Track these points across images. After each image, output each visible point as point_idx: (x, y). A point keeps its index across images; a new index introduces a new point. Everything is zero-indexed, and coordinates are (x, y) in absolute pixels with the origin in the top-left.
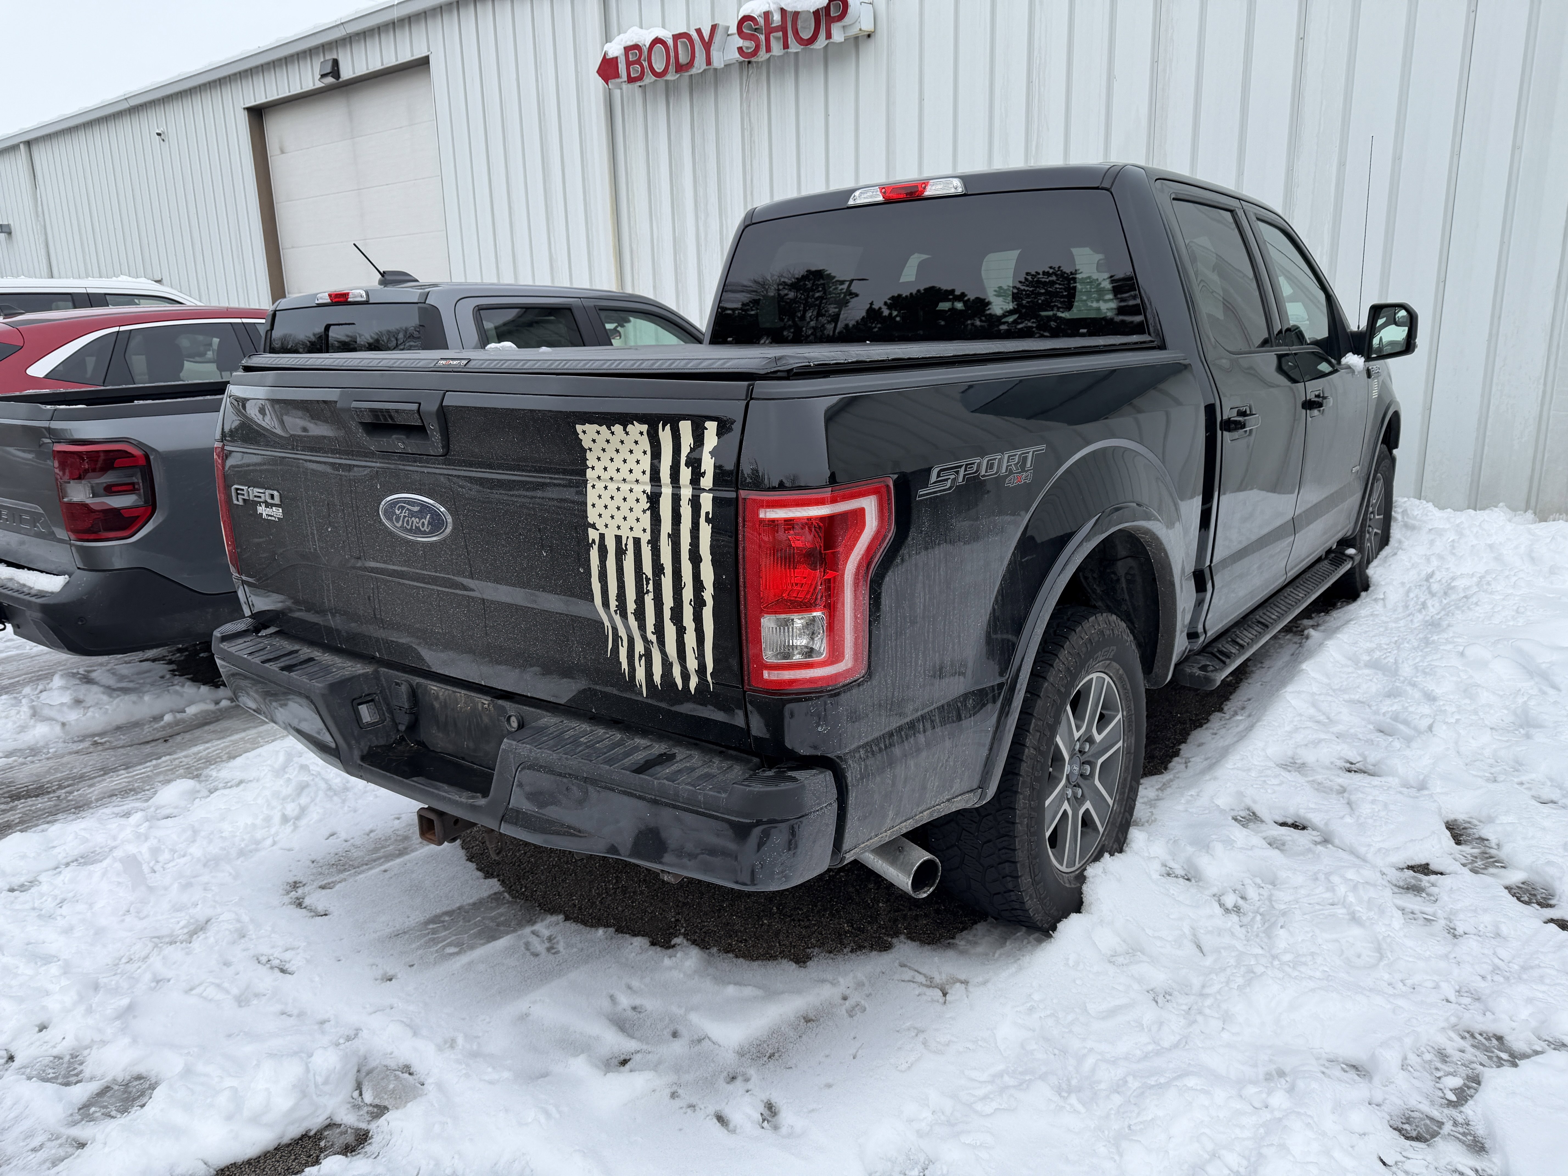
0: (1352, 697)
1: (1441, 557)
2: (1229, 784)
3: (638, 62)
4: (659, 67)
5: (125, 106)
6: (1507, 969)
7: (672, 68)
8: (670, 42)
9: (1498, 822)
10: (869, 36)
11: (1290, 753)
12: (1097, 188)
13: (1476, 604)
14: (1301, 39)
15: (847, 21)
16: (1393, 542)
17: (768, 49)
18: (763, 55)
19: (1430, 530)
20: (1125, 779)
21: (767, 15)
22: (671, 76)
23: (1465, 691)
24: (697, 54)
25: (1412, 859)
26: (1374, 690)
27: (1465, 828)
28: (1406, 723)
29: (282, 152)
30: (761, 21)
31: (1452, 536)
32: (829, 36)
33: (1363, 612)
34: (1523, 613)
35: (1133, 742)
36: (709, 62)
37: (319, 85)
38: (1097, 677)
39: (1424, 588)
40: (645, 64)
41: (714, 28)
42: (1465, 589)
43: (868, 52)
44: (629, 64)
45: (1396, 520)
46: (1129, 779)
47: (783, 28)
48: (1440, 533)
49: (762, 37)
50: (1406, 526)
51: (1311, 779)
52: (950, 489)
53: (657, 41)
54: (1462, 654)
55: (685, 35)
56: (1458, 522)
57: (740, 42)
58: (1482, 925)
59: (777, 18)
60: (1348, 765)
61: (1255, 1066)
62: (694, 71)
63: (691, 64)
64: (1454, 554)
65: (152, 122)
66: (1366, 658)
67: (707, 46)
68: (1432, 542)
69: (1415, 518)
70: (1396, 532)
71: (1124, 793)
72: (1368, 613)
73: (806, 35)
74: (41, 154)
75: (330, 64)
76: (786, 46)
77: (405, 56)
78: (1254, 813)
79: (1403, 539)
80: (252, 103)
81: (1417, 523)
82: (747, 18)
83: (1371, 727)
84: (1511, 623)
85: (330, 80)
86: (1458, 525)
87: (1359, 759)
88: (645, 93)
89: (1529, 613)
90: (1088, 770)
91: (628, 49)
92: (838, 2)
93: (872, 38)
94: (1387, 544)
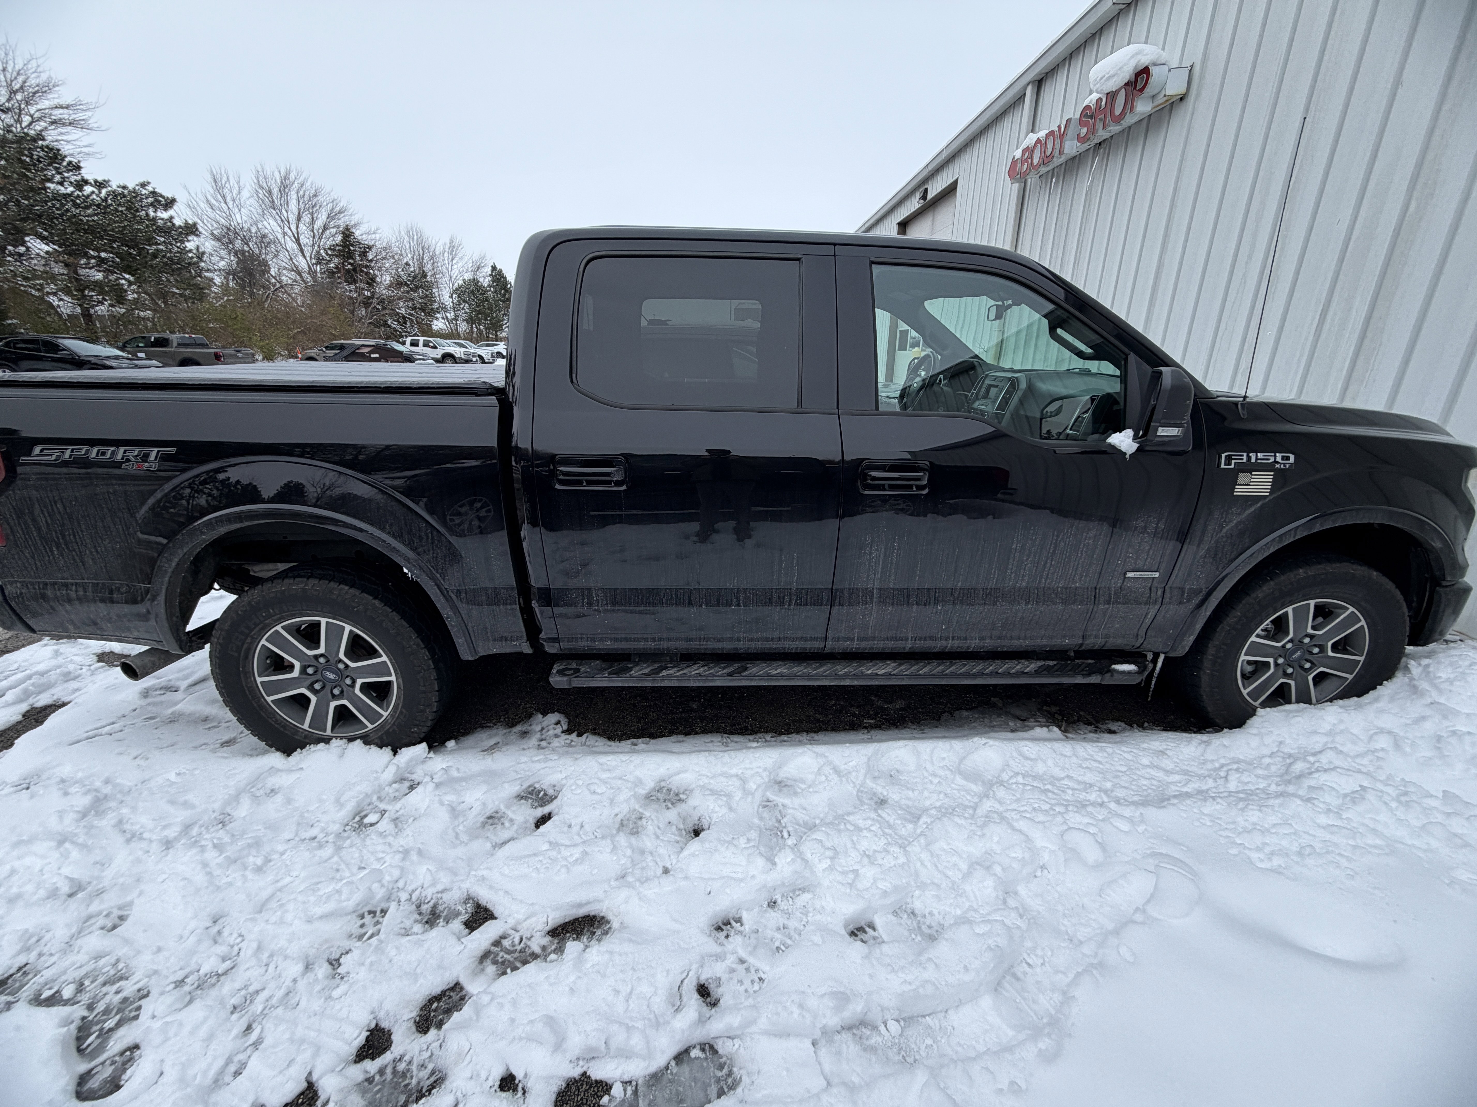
3: (1027, 161)
4: (1036, 161)
7: (1041, 162)
8: (1044, 140)
10: (1181, 99)
15: (1151, 90)
21: (1098, 101)
24: (1056, 146)
30: (1095, 108)
32: (1132, 109)
36: (1061, 152)
37: (919, 205)
40: (1030, 161)
41: (1068, 121)
44: (1022, 161)
47: (1105, 111)
49: (1092, 122)
52: (55, 460)
53: (1038, 141)
55: (1053, 132)
57: (1079, 130)
59: (1103, 101)
63: (1051, 156)
67: (1062, 138)
73: (1118, 112)
75: (923, 192)
76: (1104, 126)
77: (950, 181)
80: (899, 220)
82: (1087, 108)
85: (922, 201)
90: (348, 681)
91: (1024, 152)
92: (1143, 74)
93: (1184, 102)
94: (1359, 696)
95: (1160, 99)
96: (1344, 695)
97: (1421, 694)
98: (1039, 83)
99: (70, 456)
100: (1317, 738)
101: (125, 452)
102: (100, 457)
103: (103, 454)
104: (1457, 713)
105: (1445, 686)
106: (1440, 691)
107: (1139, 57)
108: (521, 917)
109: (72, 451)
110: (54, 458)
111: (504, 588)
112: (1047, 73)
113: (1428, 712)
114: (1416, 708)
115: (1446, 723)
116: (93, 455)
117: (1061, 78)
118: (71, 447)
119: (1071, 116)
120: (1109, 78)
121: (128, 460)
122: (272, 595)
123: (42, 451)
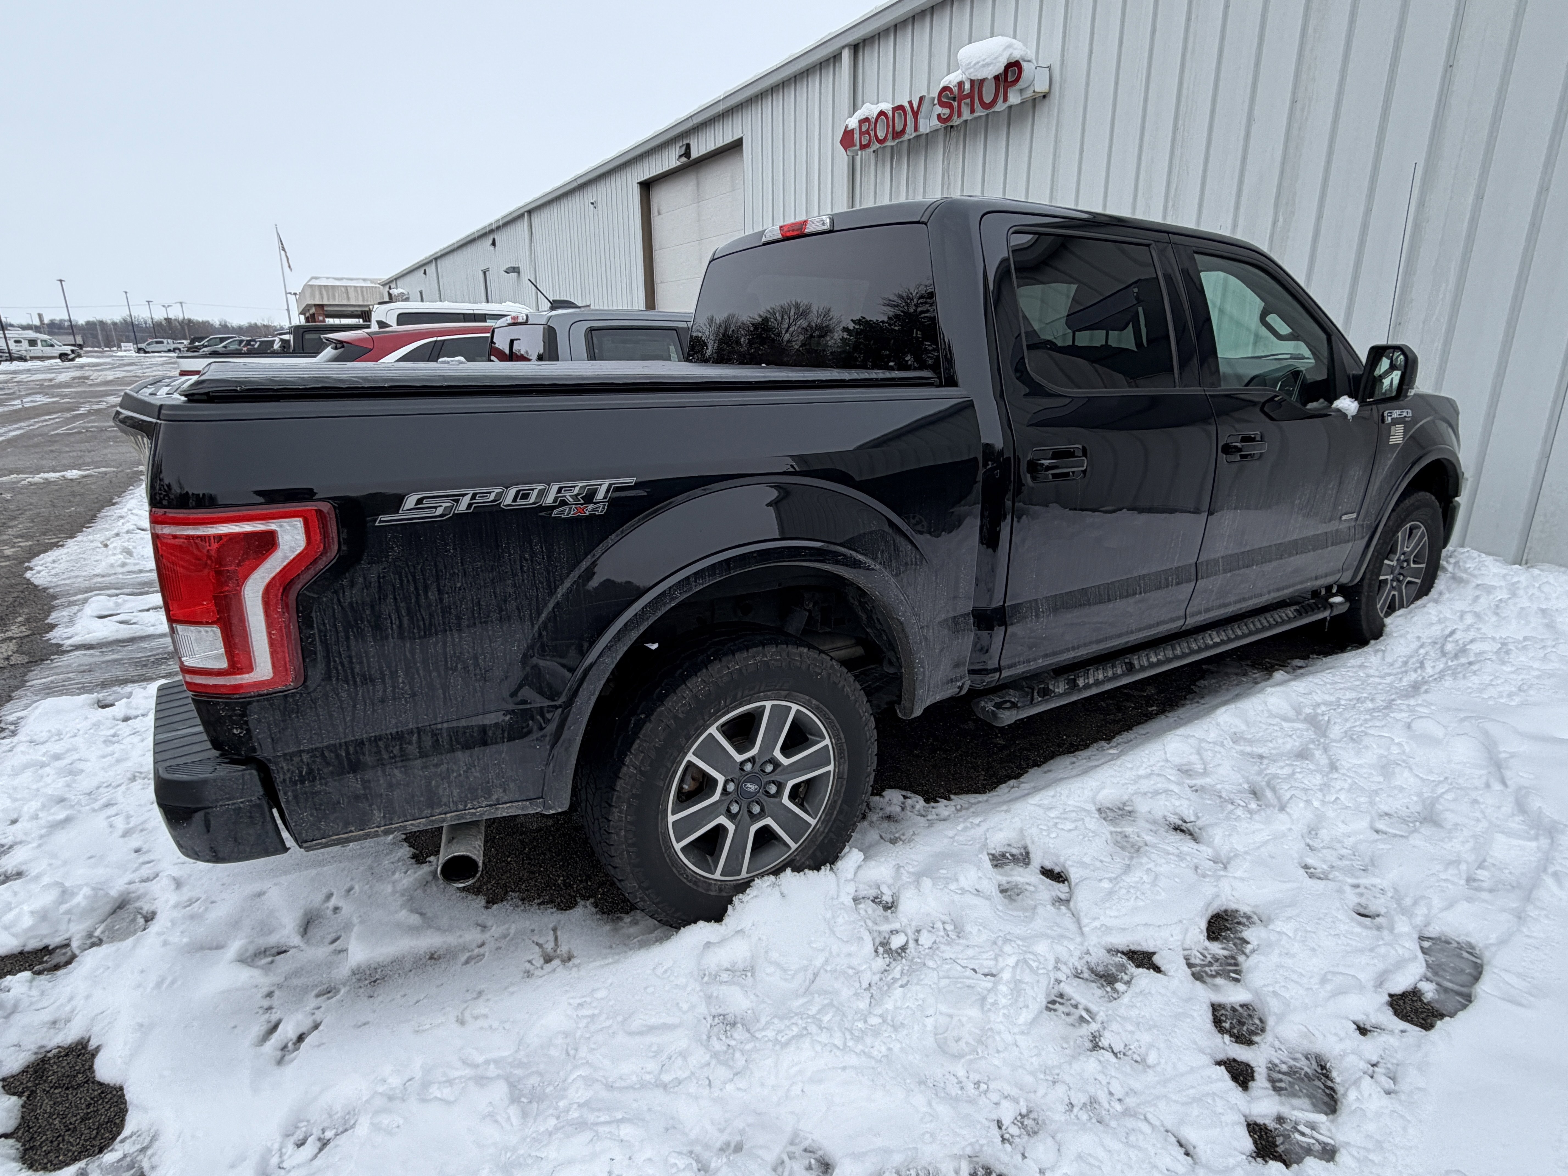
0: (1255, 749)
1: (1477, 615)
2: (1017, 819)
3: (867, 132)
4: (881, 135)
5: (575, 184)
6: (1107, 1106)
7: (890, 136)
8: (890, 114)
9: (1271, 927)
10: (1044, 97)
11: (1125, 798)
12: (918, 222)
13: (1474, 673)
14: (1450, 66)
15: (1021, 84)
16: (1433, 593)
17: (960, 115)
18: (956, 121)
19: (1478, 585)
20: (835, 802)
21: (960, 84)
22: (889, 143)
23: (1383, 767)
24: (908, 122)
25: (1139, 944)
26: (1289, 746)
27: (1239, 923)
28: (1274, 790)
29: (659, 213)
30: (955, 90)
31: (1504, 595)
32: (1005, 99)
33: (1353, 662)
34: (1524, 691)
35: (846, 769)
36: (916, 129)
37: (679, 163)
38: (773, 706)
39: (1438, 646)
40: (872, 133)
41: (921, 99)
42: (1476, 654)
43: (1043, 111)
44: (862, 133)
45: (1445, 570)
46: (840, 802)
47: (971, 95)
48: (1489, 589)
49: (955, 104)
50: (1454, 578)
51: (1119, 830)
52: (440, 516)
53: (882, 113)
54: (1409, 726)
55: (901, 108)
56: (1515, 580)
57: (939, 110)
58: (1136, 1044)
59: (967, 86)
60: (1180, 822)
61: (721, 1131)
62: (906, 137)
63: (903, 132)
64: (1497, 614)
65: (590, 195)
66: (1308, 710)
67: (916, 114)
68: (1477, 598)
69: (1465, 571)
70: (1441, 583)
71: (832, 814)
72: (1359, 663)
73: (988, 99)
74: (536, 219)
75: (684, 148)
76: (973, 111)
77: (729, 139)
78: (1028, 853)
79: (1445, 591)
80: (642, 179)
81: (1464, 576)
82: (946, 89)
83: (1246, 786)
84: (1503, 701)
85: (684, 159)
86: (1513, 584)
87: (1192, 819)
88: (877, 157)
89: (1532, 692)
90: (773, 789)
91: (861, 122)
92: (1014, 68)
93: (1047, 99)
94: (1427, 594)
95: (1028, 94)
96: (1418, 597)
97: (1467, 582)
98: (856, 48)
99: (470, 505)
100: (1434, 628)
101: (559, 490)
102: (519, 502)
103: (526, 496)
104: (1494, 587)
105: (1476, 572)
106: (1475, 576)
107: (1010, 51)
108: (1180, 937)
109: (474, 497)
110: (440, 511)
111: (962, 616)
112: (864, 41)
113: (1478, 593)
114: (1469, 592)
115: (1492, 597)
116: (509, 500)
117: (887, 48)
118: (471, 492)
119: (924, 93)
120: (984, 66)
121: (564, 503)
122: (725, 679)
123: (419, 501)
